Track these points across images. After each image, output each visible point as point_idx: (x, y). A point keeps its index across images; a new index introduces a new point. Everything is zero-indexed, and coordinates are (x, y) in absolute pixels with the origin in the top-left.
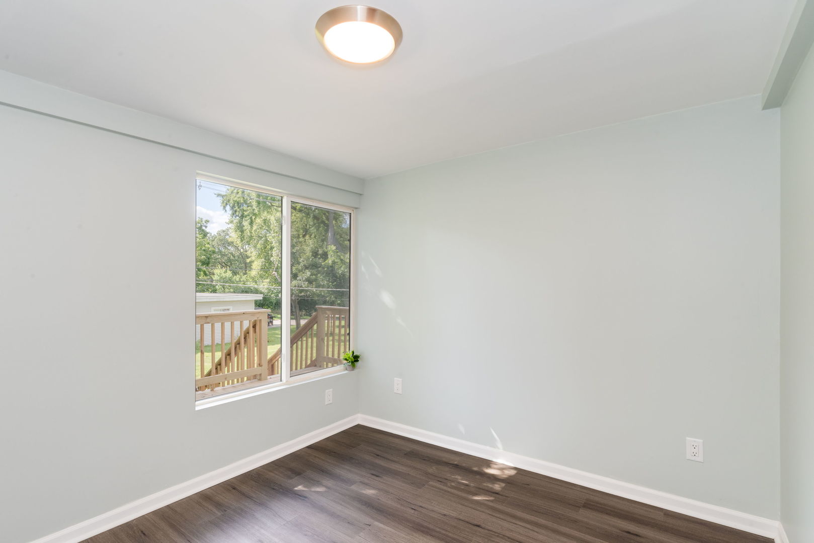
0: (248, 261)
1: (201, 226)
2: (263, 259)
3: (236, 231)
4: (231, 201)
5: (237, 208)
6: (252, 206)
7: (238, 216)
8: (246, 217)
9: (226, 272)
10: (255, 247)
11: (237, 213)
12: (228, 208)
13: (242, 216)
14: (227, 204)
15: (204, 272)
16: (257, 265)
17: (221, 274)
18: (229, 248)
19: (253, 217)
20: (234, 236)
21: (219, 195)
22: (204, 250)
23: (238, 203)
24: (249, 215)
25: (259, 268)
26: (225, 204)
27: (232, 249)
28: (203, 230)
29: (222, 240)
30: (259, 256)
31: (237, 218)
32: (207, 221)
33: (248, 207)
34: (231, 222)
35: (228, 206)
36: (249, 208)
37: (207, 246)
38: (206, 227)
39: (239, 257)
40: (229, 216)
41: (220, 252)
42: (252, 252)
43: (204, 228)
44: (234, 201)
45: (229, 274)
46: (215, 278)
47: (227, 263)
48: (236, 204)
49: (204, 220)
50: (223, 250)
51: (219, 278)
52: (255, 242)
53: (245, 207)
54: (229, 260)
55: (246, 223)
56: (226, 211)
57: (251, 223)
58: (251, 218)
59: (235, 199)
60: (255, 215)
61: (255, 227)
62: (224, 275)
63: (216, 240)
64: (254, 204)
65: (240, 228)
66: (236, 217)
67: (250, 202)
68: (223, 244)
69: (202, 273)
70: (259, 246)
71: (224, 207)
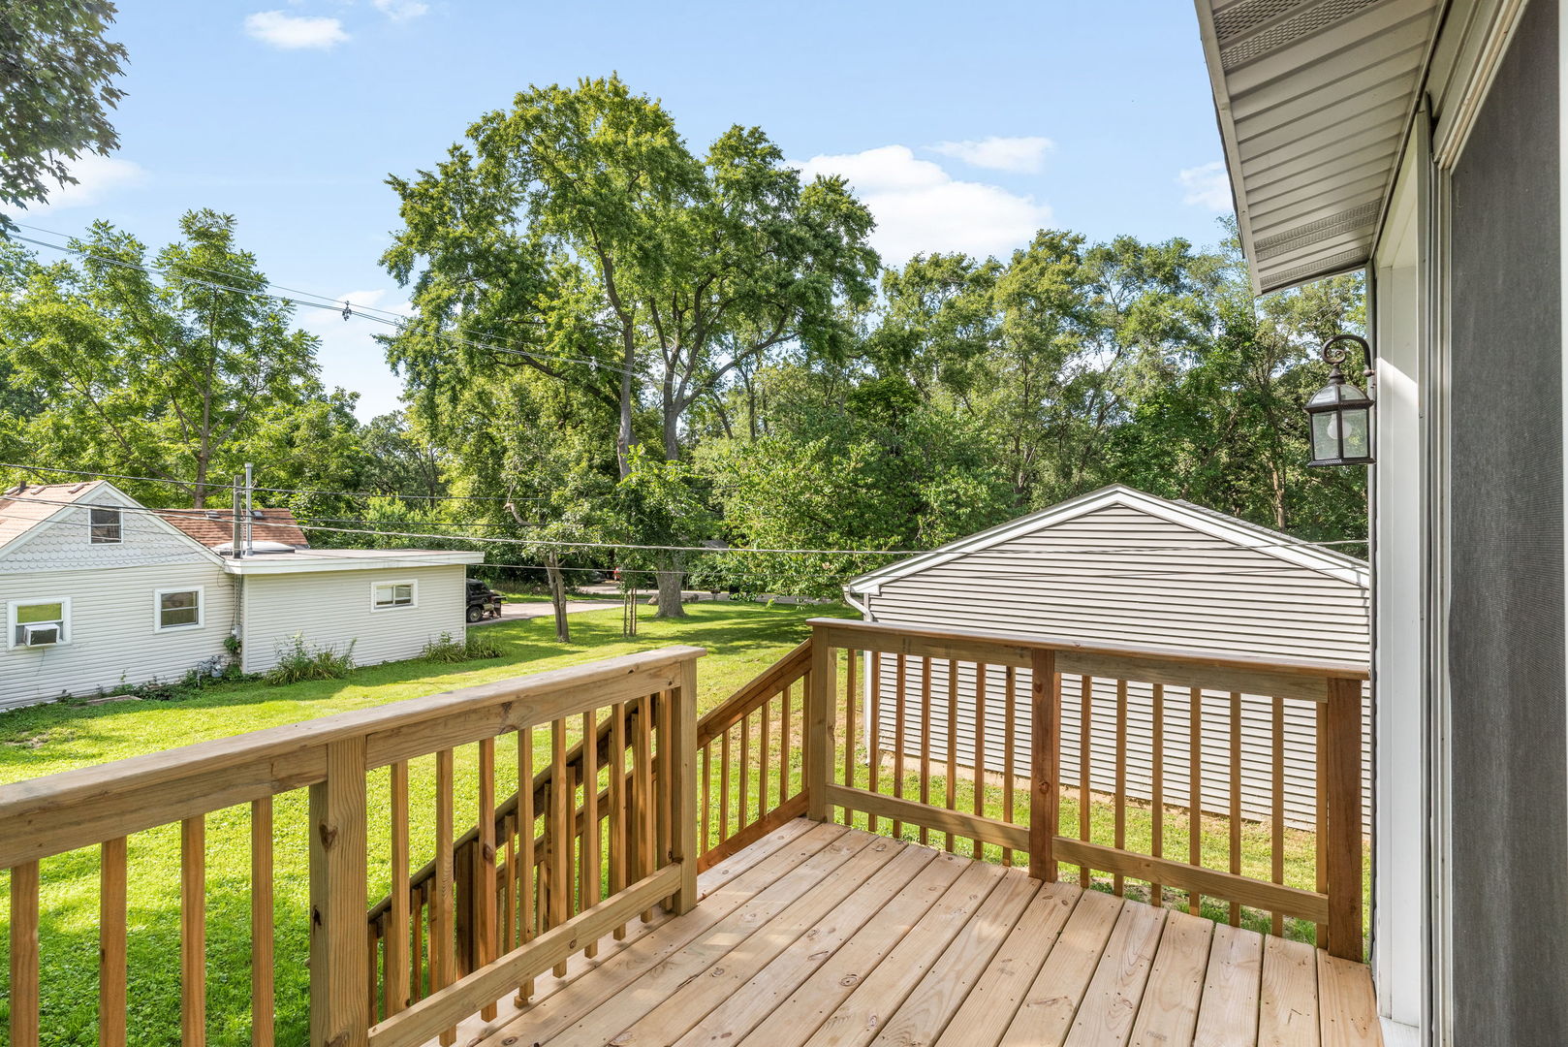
0: (442, 479)
1: (342, 406)
2: (475, 477)
3: (420, 416)
4: (410, 353)
5: (421, 366)
6: (455, 364)
7: (424, 384)
8: (441, 386)
9: (392, 503)
10: (457, 450)
11: (423, 379)
12: (402, 366)
13: (434, 385)
14: (399, 359)
15: (349, 504)
16: (461, 489)
17: (381, 507)
18: (397, 453)
19: (458, 387)
20: (412, 428)
21: (382, 339)
22: (348, 457)
23: (424, 357)
24: (449, 382)
25: (467, 495)
26: (394, 359)
27: (402, 456)
28: (346, 415)
29: (381, 437)
30: (465, 471)
31: (422, 387)
32: (355, 396)
33: (446, 364)
34: (410, 396)
35: (402, 362)
36: (448, 367)
37: (353, 448)
38: (353, 408)
39: (417, 473)
40: (405, 383)
41: (380, 461)
42: (451, 463)
43: (347, 410)
44: (415, 351)
45: (399, 507)
46: (372, 515)
47: (395, 484)
48: (419, 359)
49: (348, 392)
50: (384, 458)
51: (378, 515)
52: (458, 439)
53: (440, 365)
54: (399, 480)
55: (442, 400)
56: (397, 373)
57: (454, 400)
58: (453, 388)
59: (418, 348)
60: (461, 381)
61: (460, 408)
62: (388, 509)
63: (369, 436)
64: (461, 358)
65: (430, 409)
66: (419, 386)
67: (450, 355)
68: (385, 445)
69: (342, 505)
70: (466, 449)
71: (394, 366)
